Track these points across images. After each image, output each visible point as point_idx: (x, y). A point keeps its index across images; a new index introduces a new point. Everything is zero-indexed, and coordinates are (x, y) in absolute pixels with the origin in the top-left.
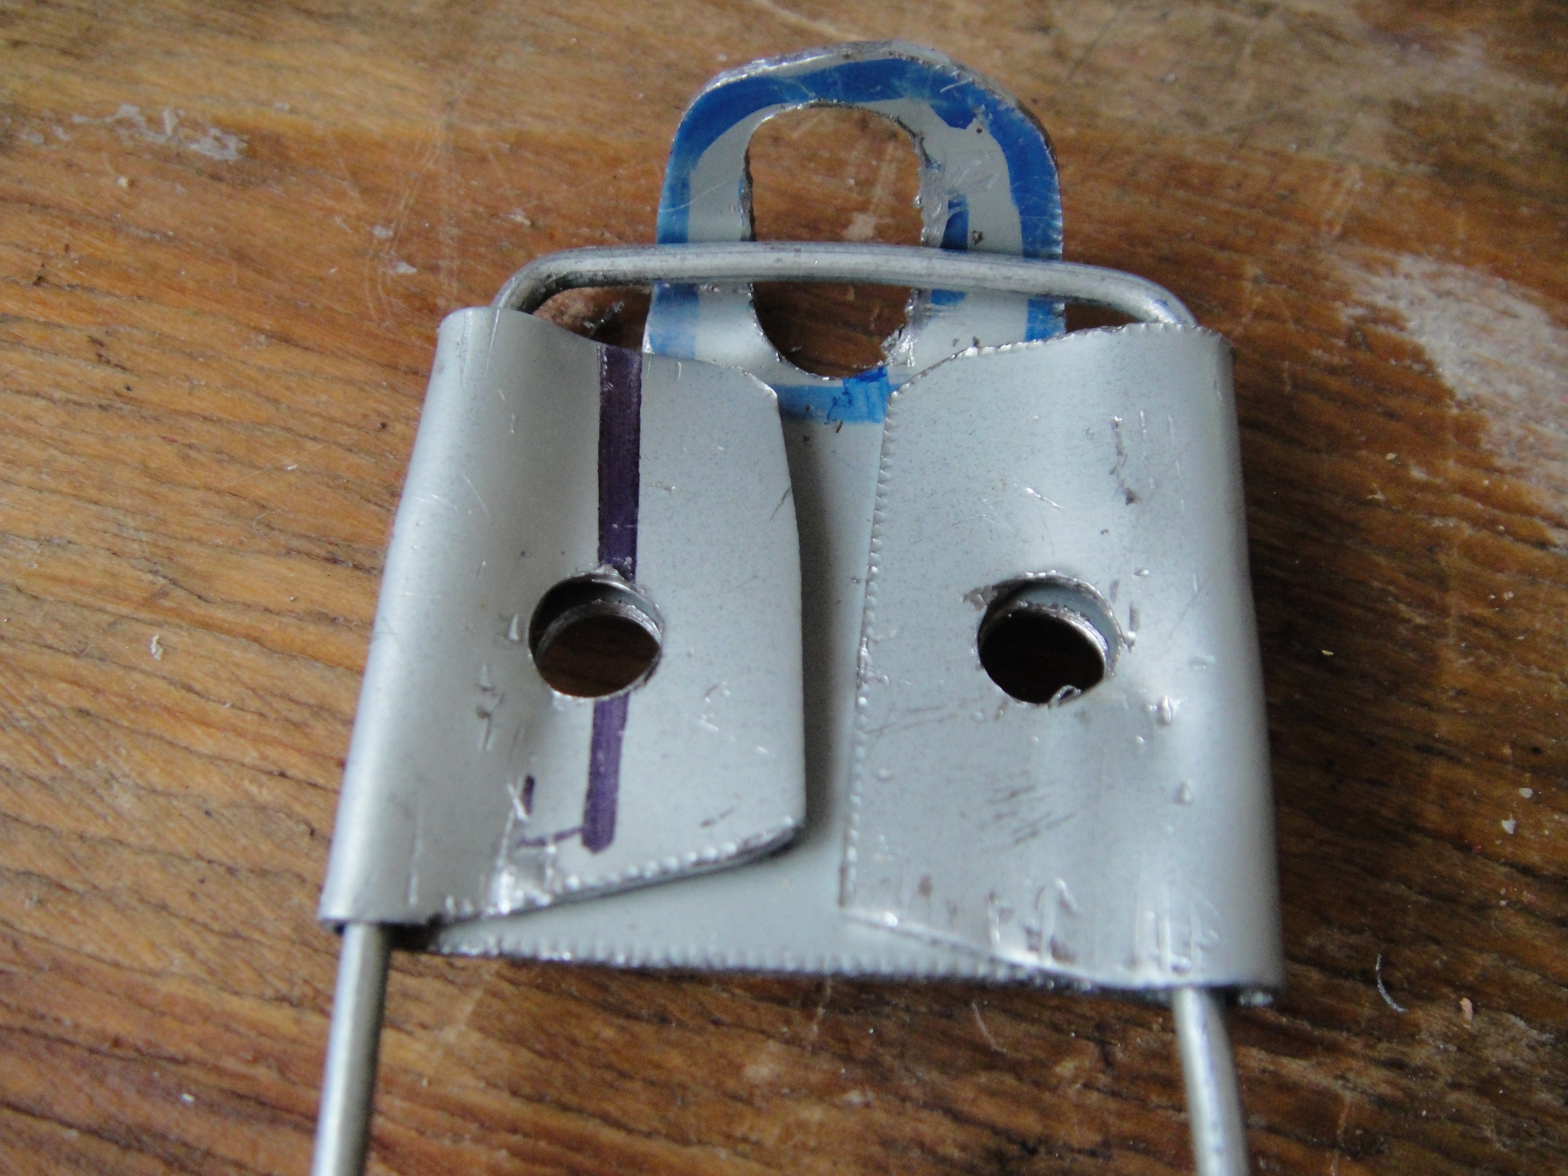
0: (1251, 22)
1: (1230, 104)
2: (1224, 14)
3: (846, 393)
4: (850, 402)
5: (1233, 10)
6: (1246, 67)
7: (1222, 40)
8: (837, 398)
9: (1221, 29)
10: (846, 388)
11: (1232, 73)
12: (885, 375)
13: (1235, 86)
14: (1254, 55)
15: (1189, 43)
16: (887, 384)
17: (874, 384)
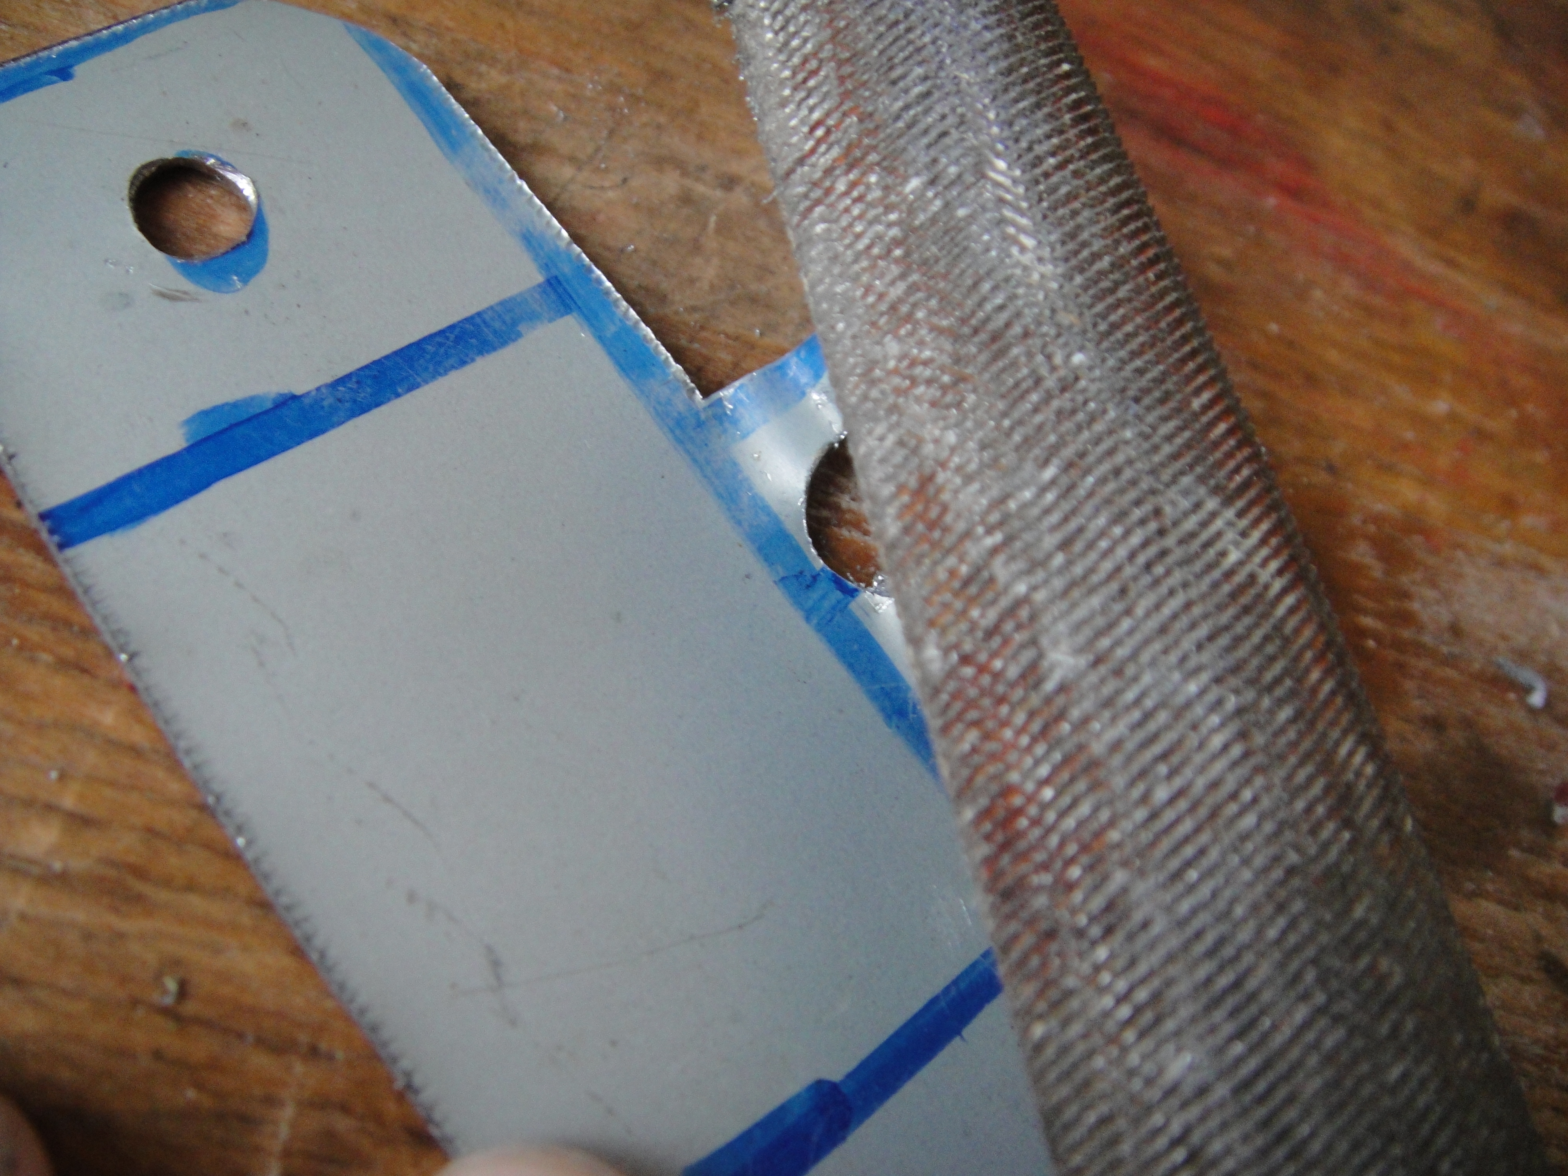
0: (719, 194)
1: (692, 281)
2: (688, 182)
3: (815, 578)
4: (808, 587)
5: (698, 179)
6: (711, 243)
7: (685, 211)
8: (804, 574)
9: (686, 199)
10: (819, 574)
11: (696, 247)
12: (853, 597)
13: (698, 260)
14: (718, 231)
15: (652, 212)
16: (847, 604)
17: (838, 595)
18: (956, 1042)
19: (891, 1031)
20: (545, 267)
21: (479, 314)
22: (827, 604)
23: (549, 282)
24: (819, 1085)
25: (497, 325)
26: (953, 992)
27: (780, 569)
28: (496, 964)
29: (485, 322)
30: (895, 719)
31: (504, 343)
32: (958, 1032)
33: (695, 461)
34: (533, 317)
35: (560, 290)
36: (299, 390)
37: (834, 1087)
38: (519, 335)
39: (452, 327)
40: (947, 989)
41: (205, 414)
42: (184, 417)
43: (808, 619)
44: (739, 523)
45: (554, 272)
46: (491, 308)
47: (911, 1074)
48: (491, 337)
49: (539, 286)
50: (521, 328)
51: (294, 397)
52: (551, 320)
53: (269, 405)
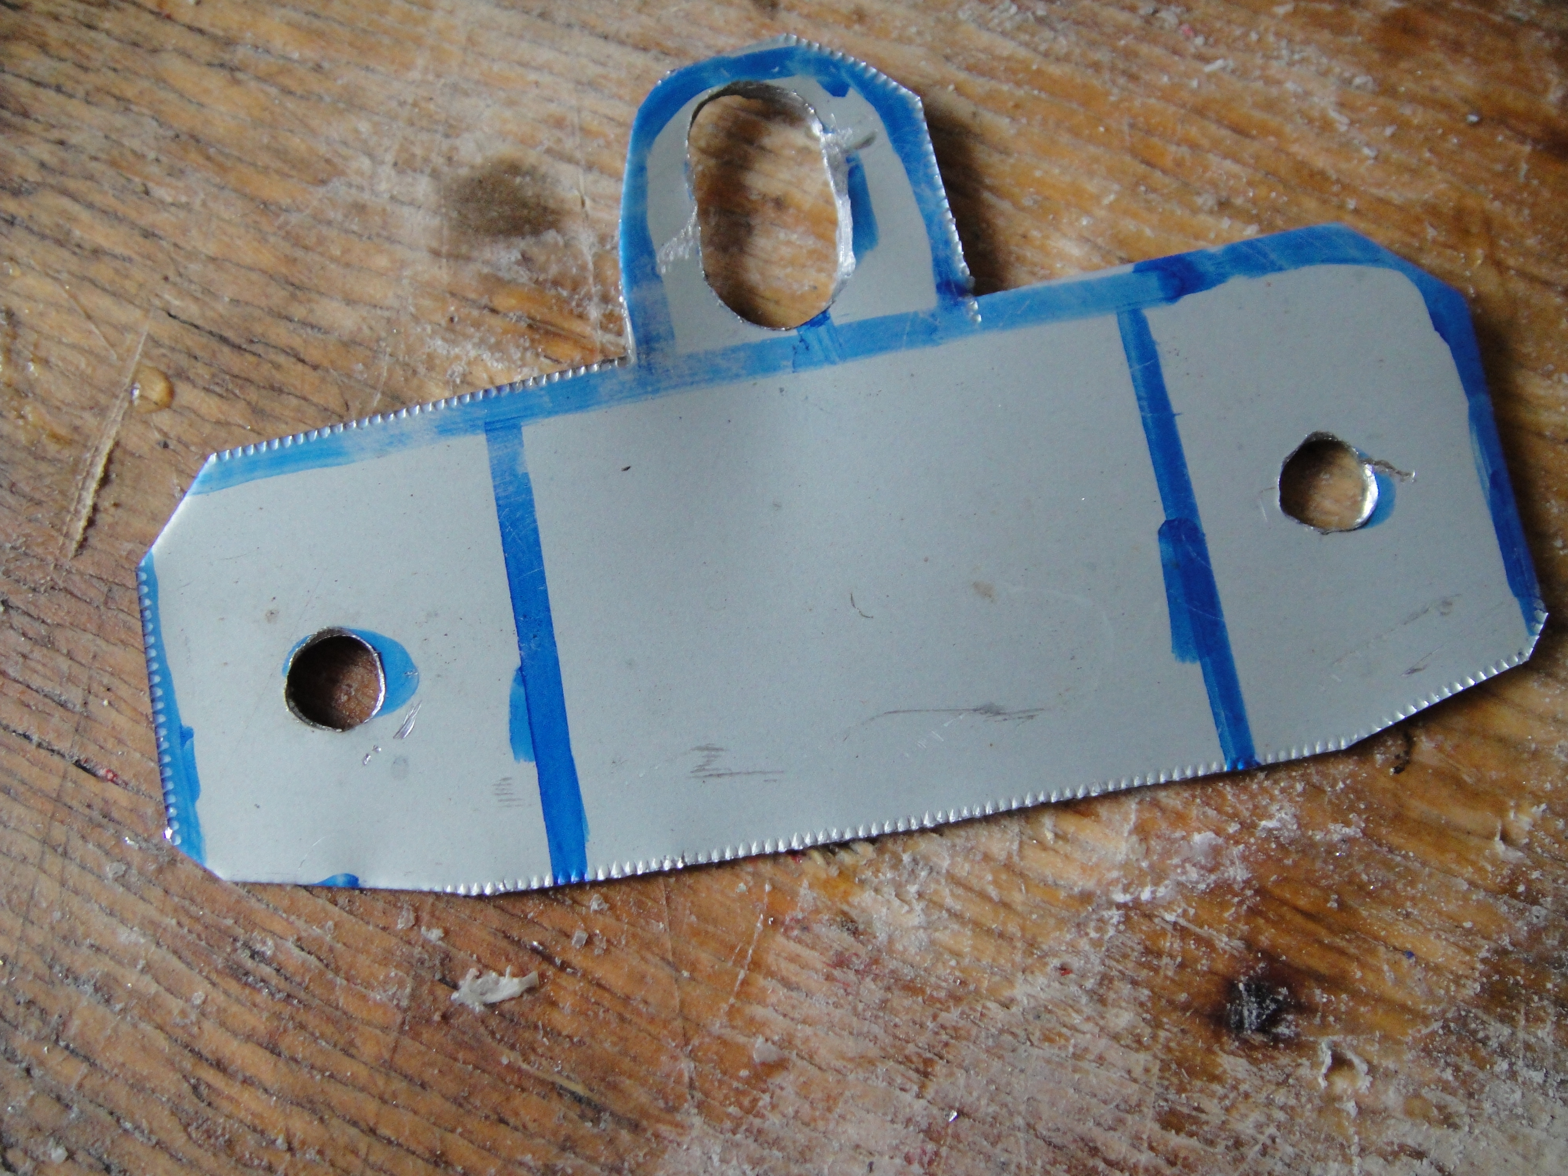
3: (802, 340)
4: (807, 348)
10: (801, 336)
12: (829, 317)
16: (833, 325)
17: (822, 329)
18: (1178, 420)
19: (1149, 461)
20: (471, 427)
21: (497, 499)
22: (827, 341)
23: (487, 431)
24: (1161, 532)
25: (511, 489)
26: (1145, 403)
27: (785, 363)
28: (991, 710)
29: (507, 497)
30: (934, 337)
31: (529, 491)
32: (1173, 416)
33: (676, 386)
34: (514, 458)
35: (498, 425)
36: (517, 663)
37: (1167, 523)
38: (526, 475)
39: (502, 526)
40: (1141, 408)
41: (513, 740)
42: (511, 755)
43: (833, 363)
44: (737, 376)
45: (480, 423)
46: (495, 487)
47: (1184, 465)
48: (520, 499)
49: (488, 440)
50: (520, 470)
51: (521, 669)
52: (521, 444)
53: (522, 690)
